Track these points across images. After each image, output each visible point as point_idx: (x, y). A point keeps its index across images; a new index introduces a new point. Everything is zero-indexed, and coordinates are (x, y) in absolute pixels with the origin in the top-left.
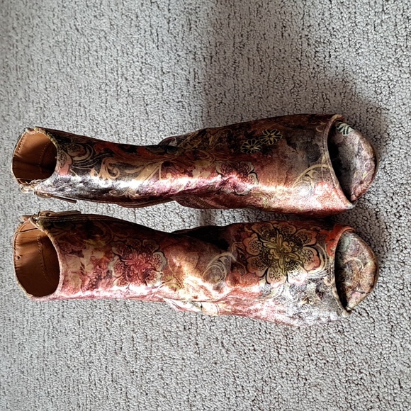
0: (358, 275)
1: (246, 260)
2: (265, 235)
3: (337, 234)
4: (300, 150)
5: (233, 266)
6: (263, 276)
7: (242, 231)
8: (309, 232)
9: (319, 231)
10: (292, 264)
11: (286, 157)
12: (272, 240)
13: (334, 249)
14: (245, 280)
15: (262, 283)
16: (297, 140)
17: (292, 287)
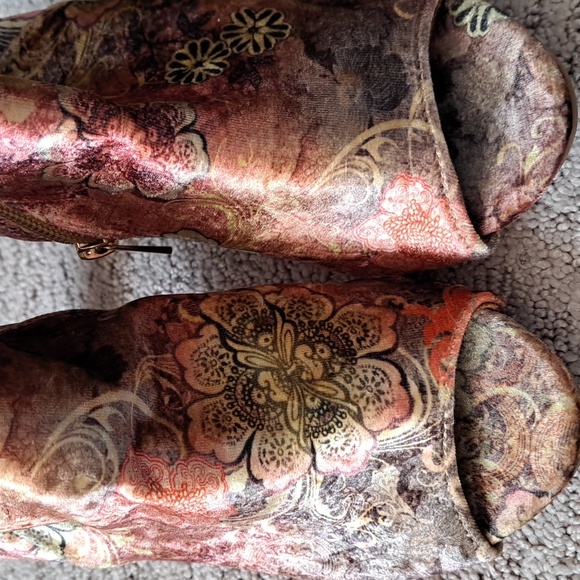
0: (521, 439)
1: (184, 412)
2: (240, 329)
3: (457, 315)
4: (346, 71)
5: (141, 436)
6: (239, 459)
7: (170, 319)
8: (372, 311)
9: (401, 306)
10: (326, 417)
11: (301, 91)
12: (261, 341)
13: (452, 364)
14: (179, 479)
15: (237, 484)
16: (337, 40)
17: (329, 482)
